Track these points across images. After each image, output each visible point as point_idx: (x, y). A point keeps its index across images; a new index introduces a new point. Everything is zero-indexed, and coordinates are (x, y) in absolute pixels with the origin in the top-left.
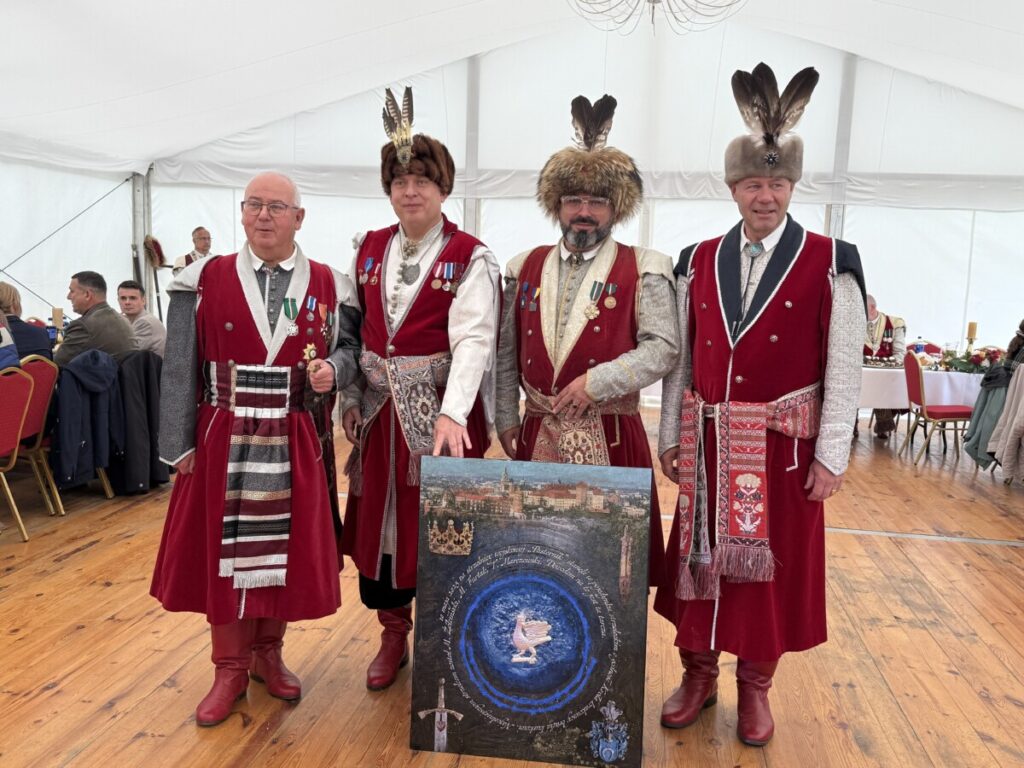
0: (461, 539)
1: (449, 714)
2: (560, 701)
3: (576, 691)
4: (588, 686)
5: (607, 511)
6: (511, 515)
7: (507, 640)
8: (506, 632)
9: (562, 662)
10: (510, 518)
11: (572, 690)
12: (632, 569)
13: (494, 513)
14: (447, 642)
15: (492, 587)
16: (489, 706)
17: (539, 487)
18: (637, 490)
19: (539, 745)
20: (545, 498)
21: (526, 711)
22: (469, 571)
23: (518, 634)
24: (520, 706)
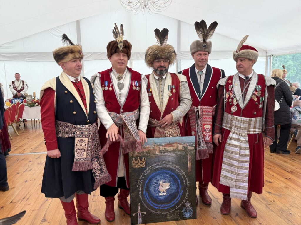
0: (142, 162)
1: (142, 213)
2: (173, 204)
3: (178, 201)
4: (181, 198)
5: (184, 149)
6: (156, 153)
7: (157, 190)
8: (157, 187)
9: (173, 193)
10: (156, 155)
11: (176, 201)
12: (191, 164)
13: (151, 154)
14: (140, 193)
15: (152, 175)
16: (153, 209)
17: (164, 145)
18: (191, 142)
19: (168, 217)
20: (166, 148)
21: (164, 208)
22: (145, 171)
23: (160, 187)
24: (162, 207)
